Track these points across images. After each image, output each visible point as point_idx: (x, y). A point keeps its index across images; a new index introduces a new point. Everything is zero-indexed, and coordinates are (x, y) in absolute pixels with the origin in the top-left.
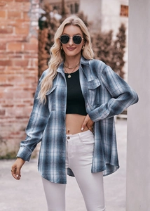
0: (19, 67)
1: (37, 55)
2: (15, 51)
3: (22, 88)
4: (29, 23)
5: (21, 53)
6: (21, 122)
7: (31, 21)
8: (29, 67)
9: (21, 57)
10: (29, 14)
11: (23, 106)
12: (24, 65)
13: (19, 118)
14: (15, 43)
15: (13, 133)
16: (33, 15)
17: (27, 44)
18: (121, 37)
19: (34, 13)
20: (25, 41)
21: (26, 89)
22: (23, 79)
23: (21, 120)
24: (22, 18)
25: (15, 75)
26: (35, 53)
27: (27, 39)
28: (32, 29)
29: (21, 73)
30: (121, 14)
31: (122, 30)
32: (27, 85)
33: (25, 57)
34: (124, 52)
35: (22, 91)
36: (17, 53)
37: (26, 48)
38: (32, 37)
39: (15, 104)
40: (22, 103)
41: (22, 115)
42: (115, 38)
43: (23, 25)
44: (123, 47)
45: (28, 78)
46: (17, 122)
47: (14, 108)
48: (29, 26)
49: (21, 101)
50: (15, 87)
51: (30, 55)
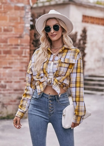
0: (17, 55)
1: (29, 47)
2: (14, 44)
3: (19, 69)
4: (24, 25)
5: (18, 45)
6: (17, 93)
7: (25, 24)
8: (23, 55)
9: (17, 48)
10: (24, 19)
11: (19, 82)
12: (20, 53)
13: (16, 90)
14: (14, 38)
15: (12, 101)
16: (26, 20)
17: (22, 39)
18: (84, 37)
19: (28, 18)
20: (21, 37)
21: (21, 71)
22: (19, 63)
23: (17, 92)
24: (19, 21)
25: (14, 61)
26: (28, 46)
27: (22, 36)
28: (26, 29)
29: (18, 59)
30: (83, 21)
31: (84, 31)
32: (22, 68)
33: (21, 48)
34: (85, 47)
35: (18, 72)
36: (15, 45)
37: (21, 42)
38: (26, 34)
39: (13, 81)
40: (18, 80)
41: (18, 88)
42: (79, 37)
43: (20, 26)
44: (84, 43)
45: (22, 63)
46: (14, 93)
47: (13, 83)
48: (24, 27)
49: (18, 79)
50: (13, 69)
51: (24, 47)
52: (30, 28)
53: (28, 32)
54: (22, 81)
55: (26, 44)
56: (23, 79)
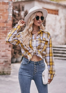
52: (12, 16)
53: (11, 19)
54: (7, 50)
55: (10, 27)
56: (7, 49)
